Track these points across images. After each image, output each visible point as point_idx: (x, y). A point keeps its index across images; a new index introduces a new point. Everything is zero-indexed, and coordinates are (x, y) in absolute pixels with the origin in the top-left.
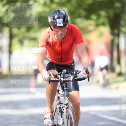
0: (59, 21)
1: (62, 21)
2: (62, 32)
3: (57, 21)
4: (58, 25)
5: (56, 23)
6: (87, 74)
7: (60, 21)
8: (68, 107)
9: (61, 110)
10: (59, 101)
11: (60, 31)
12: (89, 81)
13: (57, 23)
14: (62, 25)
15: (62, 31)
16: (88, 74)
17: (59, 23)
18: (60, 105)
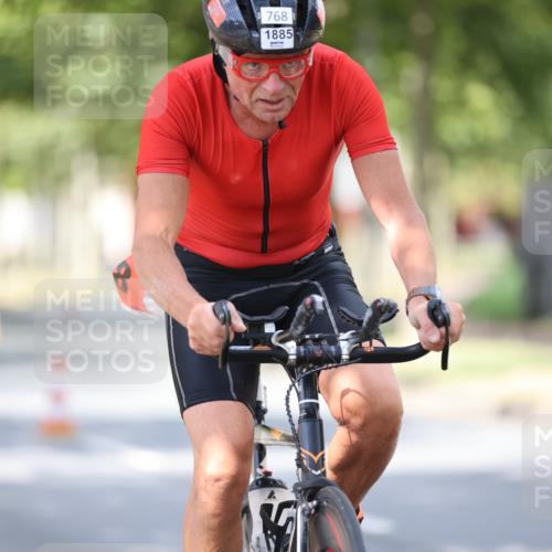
0: (273, 22)
1: (290, 21)
2: (282, 85)
3: (264, 21)
4: (266, 44)
5: (258, 31)
6: (436, 328)
7: (280, 22)
8: (317, 508)
9: (273, 518)
10: (259, 471)
11: (273, 78)
12: (444, 366)
13: (263, 30)
14: (289, 43)
15: (281, 77)
16: (443, 330)
17: (271, 30)
18: (267, 491)
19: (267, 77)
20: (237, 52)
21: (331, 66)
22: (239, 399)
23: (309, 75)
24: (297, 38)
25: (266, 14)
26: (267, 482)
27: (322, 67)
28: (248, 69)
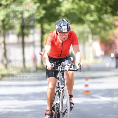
2: (65, 36)
7: (65, 28)
9: (59, 92)
13: (63, 30)
14: (66, 31)
18: (59, 89)
19: (63, 35)
20: (60, 32)
21: (72, 33)
22: (54, 77)
23: (69, 35)
24: (67, 30)
25: (63, 27)
26: (59, 87)
27: (70, 33)
28: (61, 34)
